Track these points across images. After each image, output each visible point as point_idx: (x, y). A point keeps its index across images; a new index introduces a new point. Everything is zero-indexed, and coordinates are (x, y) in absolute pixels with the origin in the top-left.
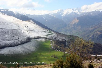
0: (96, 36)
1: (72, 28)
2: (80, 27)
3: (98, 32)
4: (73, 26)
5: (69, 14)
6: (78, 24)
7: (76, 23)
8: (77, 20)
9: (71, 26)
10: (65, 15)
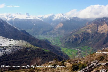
0: (71, 39)
1: (56, 32)
2: (63, 31)
3: (73, 36)
4: (57, 30)
5: (59, 18)
6: (62, 28)
7: (61, 27)
8: (62, 24)
9: (56, 30)
10: (55, 19)
